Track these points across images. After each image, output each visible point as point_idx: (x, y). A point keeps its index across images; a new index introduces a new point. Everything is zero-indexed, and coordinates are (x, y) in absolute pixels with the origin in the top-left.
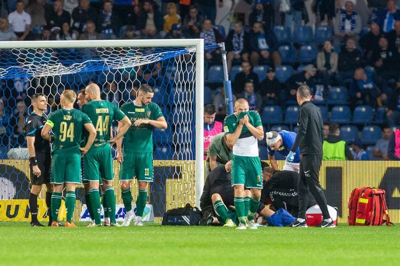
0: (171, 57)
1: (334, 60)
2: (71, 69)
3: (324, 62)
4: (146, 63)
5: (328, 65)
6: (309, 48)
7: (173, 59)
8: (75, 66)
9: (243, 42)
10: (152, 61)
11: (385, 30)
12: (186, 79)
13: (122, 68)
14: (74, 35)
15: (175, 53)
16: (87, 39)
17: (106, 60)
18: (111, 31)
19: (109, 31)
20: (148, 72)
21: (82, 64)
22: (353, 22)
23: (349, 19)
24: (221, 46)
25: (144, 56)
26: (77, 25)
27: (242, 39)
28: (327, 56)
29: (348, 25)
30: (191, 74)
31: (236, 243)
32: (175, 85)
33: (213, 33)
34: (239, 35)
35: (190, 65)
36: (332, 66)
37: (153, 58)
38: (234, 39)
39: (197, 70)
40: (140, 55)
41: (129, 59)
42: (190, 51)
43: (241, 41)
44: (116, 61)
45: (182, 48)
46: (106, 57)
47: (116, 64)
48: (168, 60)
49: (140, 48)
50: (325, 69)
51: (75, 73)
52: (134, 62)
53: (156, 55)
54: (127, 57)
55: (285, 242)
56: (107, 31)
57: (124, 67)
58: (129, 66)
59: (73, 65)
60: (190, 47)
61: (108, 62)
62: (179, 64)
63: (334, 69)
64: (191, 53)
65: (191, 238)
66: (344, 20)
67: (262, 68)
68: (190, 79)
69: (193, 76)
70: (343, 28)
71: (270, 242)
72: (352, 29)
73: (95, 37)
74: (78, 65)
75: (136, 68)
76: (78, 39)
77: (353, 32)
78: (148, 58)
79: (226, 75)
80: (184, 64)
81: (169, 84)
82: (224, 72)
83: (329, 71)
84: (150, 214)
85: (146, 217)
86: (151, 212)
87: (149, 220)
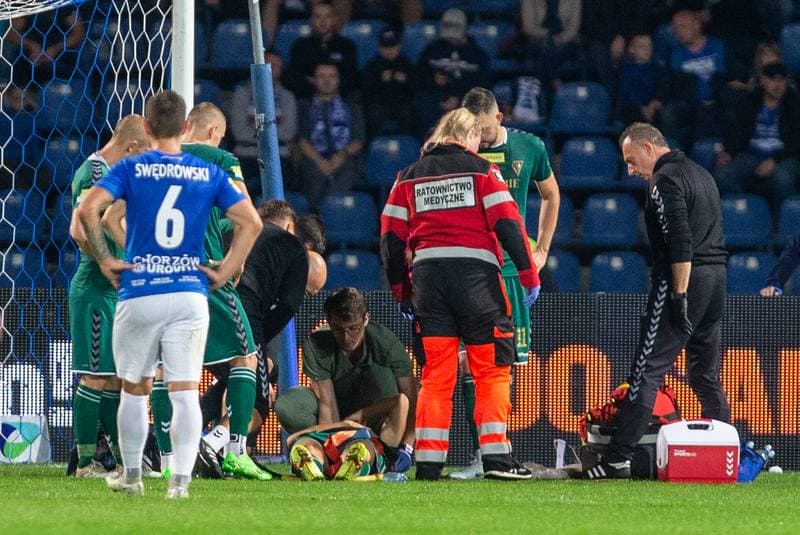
3: (542, 13)
4: (29, 11)
5: (552, 21)
10: (46, 5)
12: (141, 59)
30: (157, 44)
32: (110, 76)
35: (155, 17)
36: (564, 23)
39: (174, 31)
50: (542, 32)
62: (125, 15)
63: (570, 32)
67: (365, 29)
68: (155, 57)
69: (164, 48)
79: (257, 46)
80: (137, 16)
81: (95, 72)
82: (253, 38)
83: (557, 39)
84: (38, 442)
85: (28, 450)
86: (44, 437)
87: (38, 458)
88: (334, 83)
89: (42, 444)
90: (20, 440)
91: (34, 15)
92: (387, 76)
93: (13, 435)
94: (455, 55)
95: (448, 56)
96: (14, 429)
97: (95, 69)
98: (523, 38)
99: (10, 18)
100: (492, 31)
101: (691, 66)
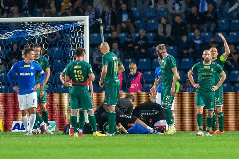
0: (68, 27)
1: (169, 28)
2: (5, 36)
3: (162, 30)
4: (52, 32)
5: (165, 32)
6: (153, 21)
7: (69, 29)
8: (7, 34)
9: (111, 17)
10: (56, 30)
11: (200, 10)
12: (77, 42)
13: (37, 35)
14: (5, 15)
15: (70, 25)
16: (13, 17)
17: (27, 30)
18: (28, 12)
19: (27, 12)
20: (53, 37)
21: (12, 32)
22: (180, 5)
23: (177, 3)
24: (99, 21)
25: (51, 27)
26: (7, 8)
27: (110, 15)
28: (164, 26)
29: (177, 7)
30: (80, 39)
31: (112, 145)
32: (70, 46)
33: (94, 12)
34: (108, 13)
35: (80, 33)
36: (167, 33)
37: (56, 28)
38: (106, 16)
39: (84, 36)
40: (48, 26)
41: (41, 29)
42: (80, 24)
43: (109, 17)
44: (34, 31)
45: (75, 22)
46: (27, 28)
47: (33, 32)
48: (65, 30)
49: (49, 22)
50: (163, 34)
51: (8, 38)
52: (44, 31)
53: (58, 27)
54: (40, 28)
55: (143, 144)
56: (25, 12)
57: (38, 34)
58: (41, 34)
59: (6, 33)
60: (80, 21)
61: (28, 31)
62: (73, 32)
63: (169, 34)
64: (81, 25)
65: (83, 142)
66: (174, 4)
67: (123, 35)
68: (80, 41)
69: (82, 39)
70: (174, 9)
71: (133, 144)
72: (180, 9)
73: (18, 16)
74: (9, 33)
75: (46, 35)
76: (7, 17)
77: (180, 12)
78: (53, 28)
79: (102, 38)
80: (76, 32)
81: (67, 45)
82: (102, 37)
83: (166, 36)
84: (55, 127)
85: (53, 129)
86: (56, 125)
87: (55, 131)
88: (117, 47)
89: (56, 127)
90: (51, 126)
91: (52, 33)
92: (129, 45)
93: (49, 125)
94: (141, 40)
95: (140, 41)
96: (49, 124)
97: (67, 44)
98: (158, 36)
99: (48, 33)
100: (151, 35)
101: (196, 41)
